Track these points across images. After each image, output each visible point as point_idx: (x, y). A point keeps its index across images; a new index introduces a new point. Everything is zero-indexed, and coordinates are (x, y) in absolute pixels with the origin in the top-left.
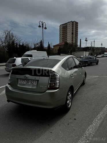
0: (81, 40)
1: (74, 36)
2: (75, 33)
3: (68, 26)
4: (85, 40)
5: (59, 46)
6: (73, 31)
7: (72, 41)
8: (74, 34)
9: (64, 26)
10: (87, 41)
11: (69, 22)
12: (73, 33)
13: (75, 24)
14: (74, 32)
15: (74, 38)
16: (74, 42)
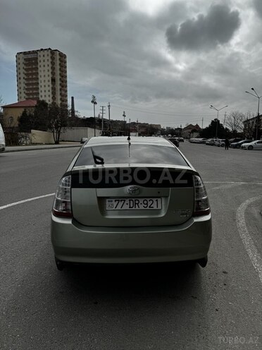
0: (73, 98)
1: (58, 87)
2: (60, 81)
3: (39, 59)
4: (92, 102)
5: (23, 110)
6: (53, 73)
7: (54, 98)
8: (58, 82)
9: (30, 56)
10: (95, 103)
11: (42, 50)
12: (53, 80)
13: (58, 57)
14: (58, 77)
15: (58, 93)
16: (59, 102)
